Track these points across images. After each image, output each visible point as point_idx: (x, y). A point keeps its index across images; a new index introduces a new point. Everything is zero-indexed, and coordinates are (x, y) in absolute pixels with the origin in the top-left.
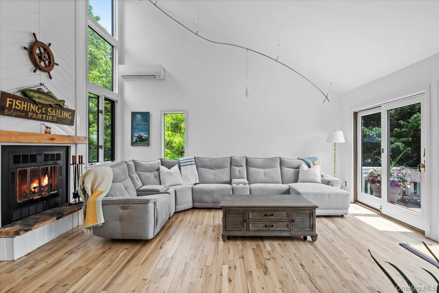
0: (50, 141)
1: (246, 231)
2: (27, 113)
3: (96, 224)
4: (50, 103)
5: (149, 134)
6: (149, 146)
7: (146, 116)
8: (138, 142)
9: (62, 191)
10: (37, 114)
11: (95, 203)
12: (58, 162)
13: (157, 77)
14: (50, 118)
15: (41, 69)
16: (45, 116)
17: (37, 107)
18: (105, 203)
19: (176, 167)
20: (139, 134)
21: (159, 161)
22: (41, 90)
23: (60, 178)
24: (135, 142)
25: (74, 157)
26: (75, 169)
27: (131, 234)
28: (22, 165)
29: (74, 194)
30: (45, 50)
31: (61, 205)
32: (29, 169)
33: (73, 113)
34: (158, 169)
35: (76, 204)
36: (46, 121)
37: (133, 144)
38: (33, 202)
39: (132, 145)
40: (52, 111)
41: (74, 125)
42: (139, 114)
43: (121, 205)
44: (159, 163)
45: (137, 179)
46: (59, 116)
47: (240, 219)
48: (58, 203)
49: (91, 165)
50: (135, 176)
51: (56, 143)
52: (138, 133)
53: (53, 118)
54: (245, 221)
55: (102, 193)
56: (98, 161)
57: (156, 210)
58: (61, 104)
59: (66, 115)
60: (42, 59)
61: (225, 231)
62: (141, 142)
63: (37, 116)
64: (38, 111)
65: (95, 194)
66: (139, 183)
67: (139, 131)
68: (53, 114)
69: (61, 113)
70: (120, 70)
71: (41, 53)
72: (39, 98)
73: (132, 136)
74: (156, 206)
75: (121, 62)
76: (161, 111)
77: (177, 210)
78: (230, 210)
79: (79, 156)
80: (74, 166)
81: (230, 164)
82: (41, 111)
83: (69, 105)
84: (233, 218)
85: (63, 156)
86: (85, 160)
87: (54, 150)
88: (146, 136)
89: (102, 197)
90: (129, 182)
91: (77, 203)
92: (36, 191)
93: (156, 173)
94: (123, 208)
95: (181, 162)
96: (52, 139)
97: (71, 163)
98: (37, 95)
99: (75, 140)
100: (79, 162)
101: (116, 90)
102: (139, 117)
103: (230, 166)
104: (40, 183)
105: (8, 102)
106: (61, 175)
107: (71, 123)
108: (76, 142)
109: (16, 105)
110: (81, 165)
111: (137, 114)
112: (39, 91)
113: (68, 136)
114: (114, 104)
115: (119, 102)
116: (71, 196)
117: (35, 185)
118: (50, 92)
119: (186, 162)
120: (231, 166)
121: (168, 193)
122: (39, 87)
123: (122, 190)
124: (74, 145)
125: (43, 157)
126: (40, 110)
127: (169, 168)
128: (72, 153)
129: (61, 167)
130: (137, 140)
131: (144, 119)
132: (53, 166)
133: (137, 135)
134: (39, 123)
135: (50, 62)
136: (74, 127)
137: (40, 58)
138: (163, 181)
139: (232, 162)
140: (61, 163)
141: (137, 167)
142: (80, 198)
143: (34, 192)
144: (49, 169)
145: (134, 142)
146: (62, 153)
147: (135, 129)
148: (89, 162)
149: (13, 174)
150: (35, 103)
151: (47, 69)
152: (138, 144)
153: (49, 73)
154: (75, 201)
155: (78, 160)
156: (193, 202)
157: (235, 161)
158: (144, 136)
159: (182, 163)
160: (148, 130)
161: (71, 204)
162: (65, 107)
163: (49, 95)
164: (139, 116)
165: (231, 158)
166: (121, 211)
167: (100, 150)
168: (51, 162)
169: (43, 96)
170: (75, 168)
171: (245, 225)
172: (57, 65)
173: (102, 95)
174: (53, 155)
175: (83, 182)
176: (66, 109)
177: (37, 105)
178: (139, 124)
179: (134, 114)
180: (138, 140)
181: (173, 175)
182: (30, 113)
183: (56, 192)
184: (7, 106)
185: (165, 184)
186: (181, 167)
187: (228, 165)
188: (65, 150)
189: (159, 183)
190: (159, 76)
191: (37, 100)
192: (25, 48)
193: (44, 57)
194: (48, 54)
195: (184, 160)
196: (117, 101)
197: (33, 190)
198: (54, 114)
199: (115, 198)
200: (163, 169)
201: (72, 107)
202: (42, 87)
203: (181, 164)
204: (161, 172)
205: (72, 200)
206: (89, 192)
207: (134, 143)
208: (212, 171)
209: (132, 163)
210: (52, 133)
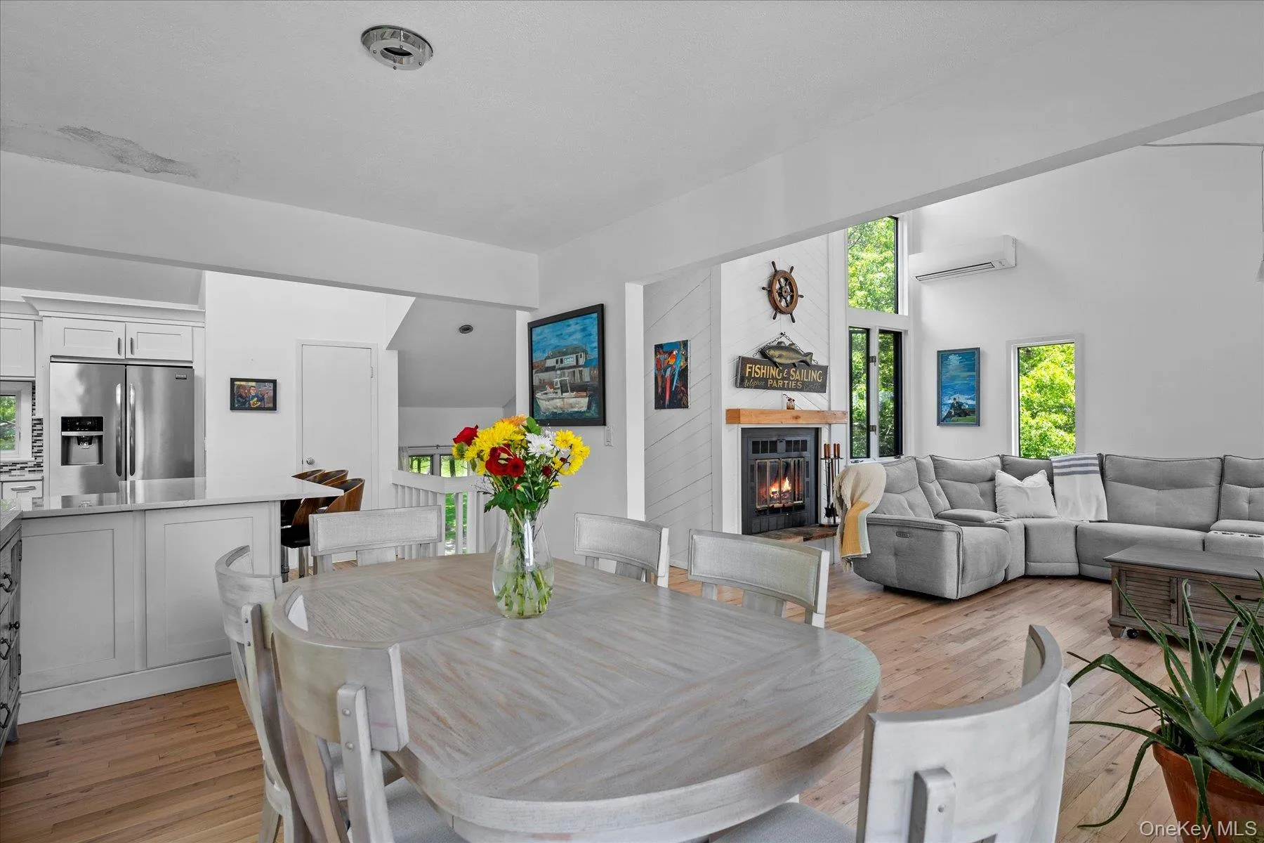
0: (794, 422)
1: (1178, 625)
2: (766, 380)
3: (858, 554)
4: (794, 361)
5: (978, 400)
6: (979, 425)
7: (971, 358)
8: (954, 416)
9: (809, 502)
10: (777, 380)
11: (856, 520)
12: (804, 453)
13: (997, 265)
14: (793, 385)
15: (782, 312)
16: (786, 382)
17: (778, 369)
18: (871, 523)
19: (1040, 478)
20: (955, 399)
21: (997, 460)
22: (783, 345)
23: (806, 479)
24: (947, 417)
25: (827, 447)
26: (829, 468)
27: (914, 580)
28: (761, 455)
29: (827, 509)
30: (786, 280)
31: (810, 525)
32: (768, 463)
33: (824, 370)
34: (992, 479)
35: (830, 526)
36: (789, 389)
37: (941, 421)
38: (774, 511)
39: (938, 424)
40: (795, 372)
41: (827, 391)
42: (955, 354)
43: (896, 529)
44: (994, 466)
45: (939, 494)
46: (805, 380)
47: (1161, 594)
48: (804, 521)
49: (856, 462)
50: (935, 487)
51: (802, 423)
52: (952, 397)
53: (796, 384)
54: (1173, 601)
55: (867, 505)
56: (868, 456)
57: (961, 549)
58: (808, 359)
59: (815, 375)
60: (782, 296)
61: (1118, 616)
62: (960, 416)
63: (777, 382)
64: (779, 376)
65: (856, 507)
66: (943, 503)
67: (955, 393)
68: (797, 378)
69: (808, 373)
70: (911, 265)
71: (781, 288)
72: (780, 356)
73: (940, 404)
74: (961, 541)
75: (915, 248)
76: (1009, 343)
77: (1031, 572)
78: (1132, 571)
79: (835, 445)
80: (827, 461)
81: (1219, 479)
82: (783, 375)
83: (819, 359)
84: (1139, 589)
85: (811, 445)
86: (844, 452)
87: (798, 435)
88: (970, 402)
89: (867, 512)
90: (918, 496)
91: (832, 526)
92: (775, 497)
93: (987, 486)
94: (900, 534)
95: (1054, 464)
96: (797, 418)
97: (823, 457)
98: (777, 353)
99: (827, 417)
100: (835, 456)
101: (904, 309)
102: (955, 362)
103: (1219, 482)
104: (780, 487)
105: (748, 370)
106: (808, 476)
107: (821, 388)
108: (829, 421)
109: (755, 372)
110: (837, 460)
111: (951, 355)
112: (780, 347)
113: (818, 411)
114: (899, 339)
115: (911, 333)
116: (823, 512)
117: (774, 489)
118: (793, 344)
119: (1070, 466)
120: (1220, 484)
121: (1003, 528)
122: (780, 340)
123: (903, 508)
124: (827, 426)
125: (785, 445)
126: (781, 374)
127: (1021, 478)
128: (824, 440)
129: (807, 462)
130: (950, 413)
131: (967, 365)
132: (797, 460)
133: (951, 401)
134: (779, 393)
135: (792, 297)
136: (825, 395)
137: (780, 295)
138: (1002, 506)
139: (1227, 471)
140: (808, 455)
141: (940, 470)
142: (837, 518)
143: (772, 499)
144: (792, 464)
145: (943, 417)
146: (810, 439)
147: (946, 387)
148: (852, 457)
149: (752, 467)
150: (775, 364)
151: (788, 309)
152: (953, 421)
153: (791, 314)
154: (829, 522)
155: (832, 452)
156: (1080, 561)
157: (1238, 468)
158: (967, 404)
159: (1056, 467)
160: (975, 390)
161: (822, 526)
162: (813, 363)
163: (791, 348)
164: (954, 360)
165: (1223, 460)
166: (897, 539)
167: (872, 434)
168: (794, 454)
169: (784, 353)
170: (829, 464)
171: (1174, 613)
172: (802, 296)
173: (875, 327)
174: (797, 442)
175: (840, 487)
176: (815, 366)
177: (777, 367)
178: (954, 378)
179: (943, 356)
180: (953, 414)
181: (1027, 493)
182: (769, 381)
183: (801, 502)
184: (747, 375)
185: (1007, 511)
186: (1056, 479)
187: (1212, 480)
188: (813, 434)
189: (992, 507)
190: (1000, 262)
191: (777, 360)
192: (763, 288)
193: (785, 292)
194: (790, 284)
195: (1066, 460)
196: (906, 332)
197: (772, 495)
198: (799, 378)
199: (887, 516)
200: (1004, 478)
201: (822, 362)
202: (783, 339)
203: (1055, 471)
204: (999, 485)
205: (824, 520)
206: (848, 503)
207: (944, 419)
208: (1154, 492)
209: (927, 462)
210: (796, 408)
